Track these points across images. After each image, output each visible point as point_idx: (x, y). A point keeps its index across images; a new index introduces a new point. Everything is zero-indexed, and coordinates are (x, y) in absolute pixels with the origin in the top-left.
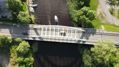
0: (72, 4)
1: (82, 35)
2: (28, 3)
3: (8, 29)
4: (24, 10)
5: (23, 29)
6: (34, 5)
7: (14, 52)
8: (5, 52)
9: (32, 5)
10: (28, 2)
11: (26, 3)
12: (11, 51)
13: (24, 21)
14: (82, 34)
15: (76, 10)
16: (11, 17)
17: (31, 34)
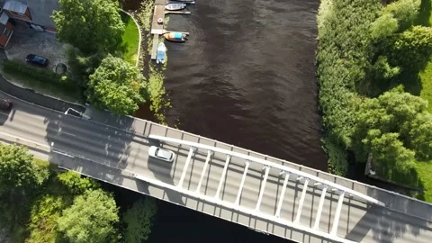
0: (340, 61)
1: (364, 218)
2: (148, 20)
3: (43, 118)
4: (126, 45)
5: (104, 133)
6: (173, 35)
7: (44, 229)
8: (10, 218)
9: (165, 31)
10: (149, 14)
11: (139, 15)
12: (35, 218)
13: (113, 101)
14: (363, 213)
15: (352, 94)
16: (64, 66)
17: (134, 165)
